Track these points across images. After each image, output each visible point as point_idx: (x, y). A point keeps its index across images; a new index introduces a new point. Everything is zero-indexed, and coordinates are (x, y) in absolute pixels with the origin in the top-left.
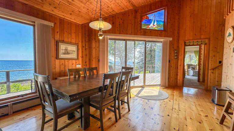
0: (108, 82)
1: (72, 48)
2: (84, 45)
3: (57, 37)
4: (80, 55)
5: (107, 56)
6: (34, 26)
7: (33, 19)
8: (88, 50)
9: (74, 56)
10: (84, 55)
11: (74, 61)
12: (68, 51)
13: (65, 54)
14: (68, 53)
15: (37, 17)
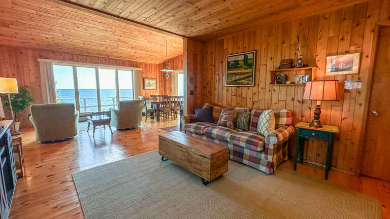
1: (153, 82)
3: (144, 76)
4: (158, 86)
6: (132, 71)
7: (132, 68)
8: (163, 82)
9: (154, 87)
10: (161, 86)
11: (154, 91)
12: (150, 84)
13: (148, 86)
14: (150, 86)
15: (134, 67)
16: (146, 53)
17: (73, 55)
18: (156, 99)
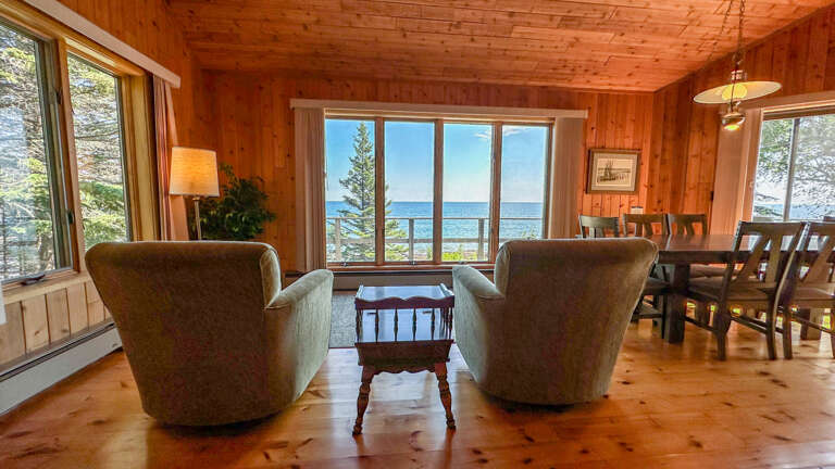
0: (751, 242)
1: (625, 164)
2: (659, 151)
3: (591, 140)
4: (644, 180)
5: (751, 179)
6: (550, 126)
7: (552, 113)
8: (670, 164)
9: (627, 183)
10: (656, 179)
11: (625, 199)
12: (613, 172)
13: (604, 180)
14: (612, 178)
15: (558, 107)
16: (618, 41)
17: (375, 81)
18: (649, 234)
